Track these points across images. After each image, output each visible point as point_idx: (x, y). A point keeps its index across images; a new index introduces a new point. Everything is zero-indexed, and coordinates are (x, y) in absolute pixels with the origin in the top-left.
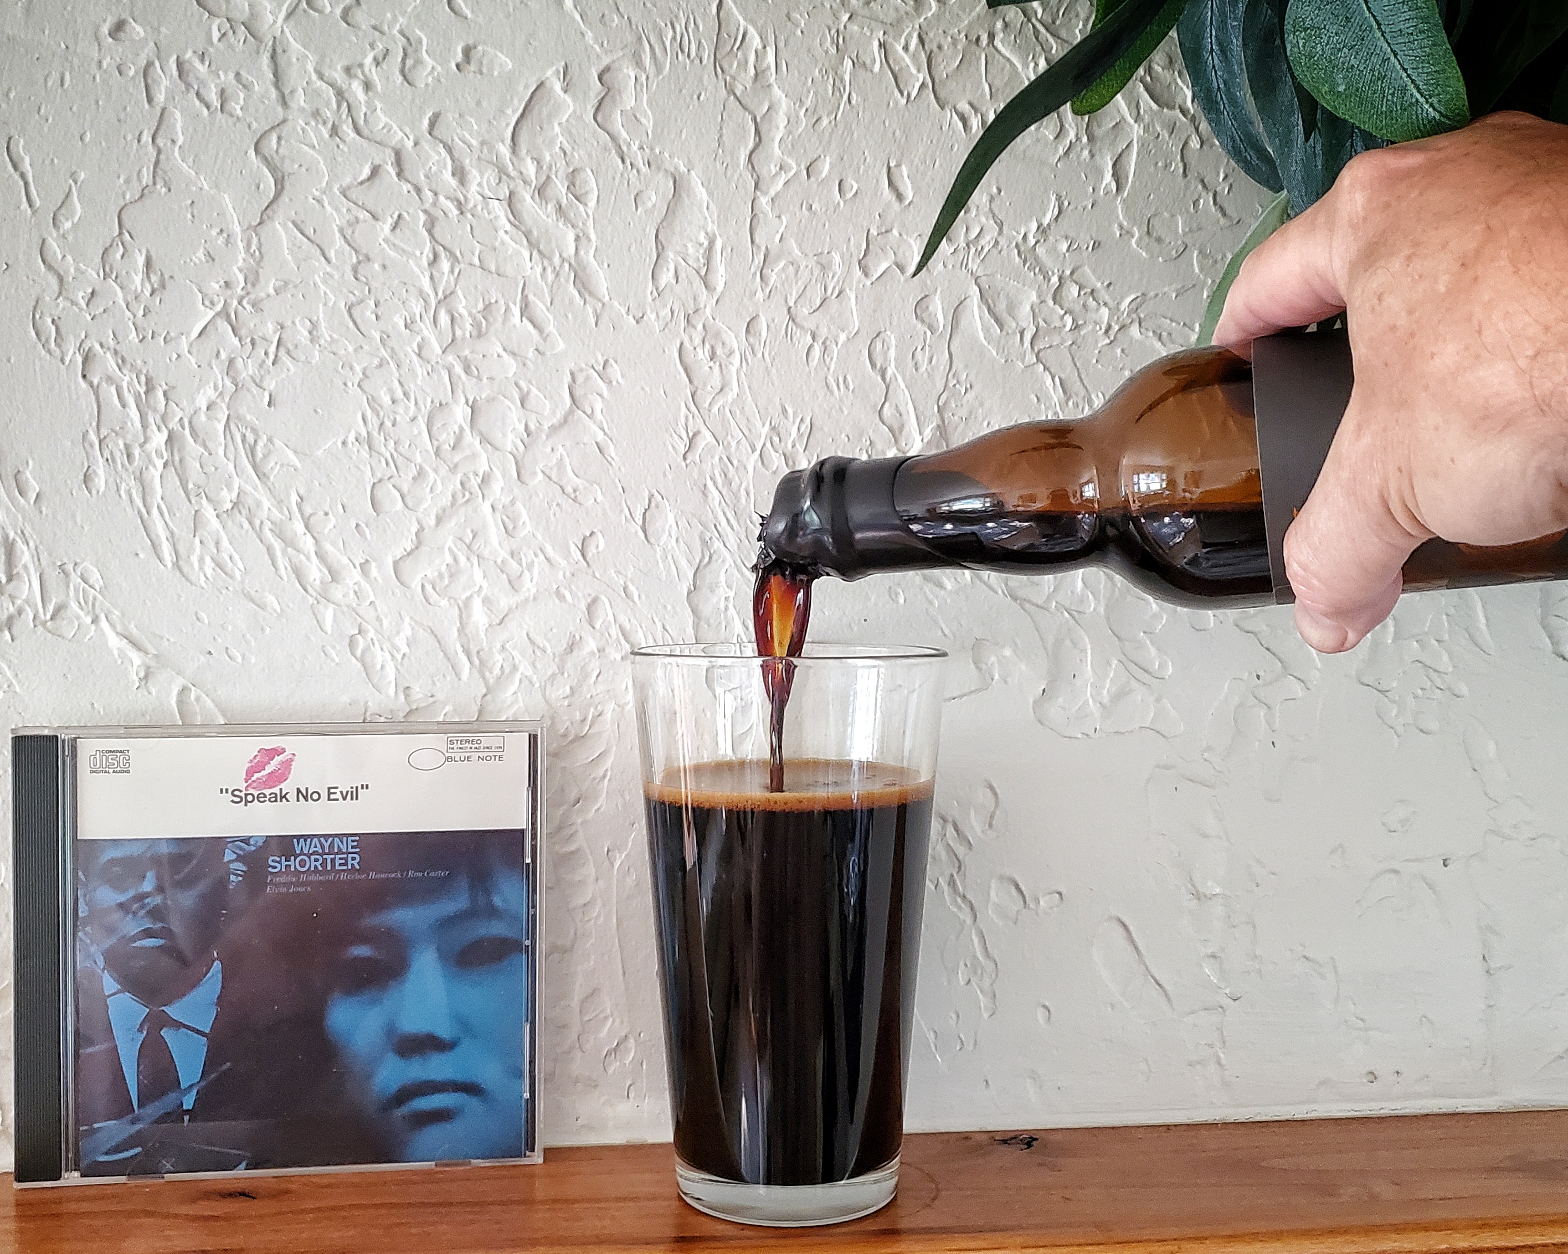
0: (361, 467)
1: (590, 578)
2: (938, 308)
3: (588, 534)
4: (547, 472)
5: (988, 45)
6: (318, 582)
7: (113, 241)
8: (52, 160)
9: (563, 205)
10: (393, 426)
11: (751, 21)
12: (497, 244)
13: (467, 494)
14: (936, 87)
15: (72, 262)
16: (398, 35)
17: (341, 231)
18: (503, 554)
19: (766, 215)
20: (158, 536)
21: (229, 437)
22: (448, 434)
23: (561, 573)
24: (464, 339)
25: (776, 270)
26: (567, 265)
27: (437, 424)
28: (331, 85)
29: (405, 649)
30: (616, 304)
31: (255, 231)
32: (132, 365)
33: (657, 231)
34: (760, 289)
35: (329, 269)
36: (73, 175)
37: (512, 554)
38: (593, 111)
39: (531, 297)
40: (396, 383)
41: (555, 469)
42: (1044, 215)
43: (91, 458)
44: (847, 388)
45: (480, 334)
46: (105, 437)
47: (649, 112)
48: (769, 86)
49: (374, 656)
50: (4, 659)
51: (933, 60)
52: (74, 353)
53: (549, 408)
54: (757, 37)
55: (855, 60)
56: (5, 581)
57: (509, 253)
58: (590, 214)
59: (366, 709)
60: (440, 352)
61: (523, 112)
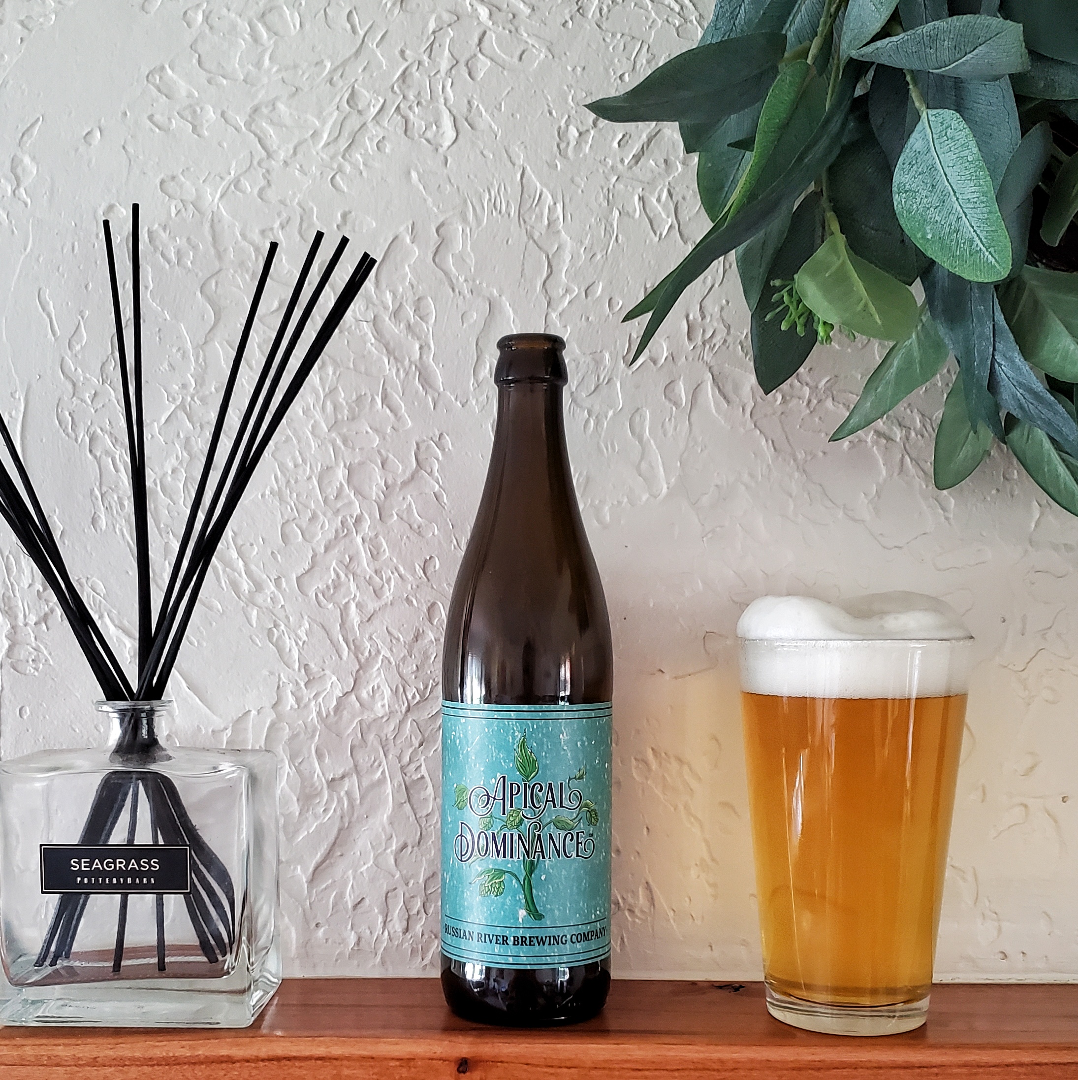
0: (275, 513)
1: (430, 589)
2: (682, 391)
3: (428, 558)
4: (400, 513)
6: (247, 592)
7: (108, 357)
8: (68, 304)
9: (412, 324)
10: (295, 483)
11: (546, 185)
12: (365, 353)
13: (346, 530)
14: (681, 228)
15: (81, 372)
16: (297, 207)
17: (259, 347)
18: (370, 572)
19: (556, 325)
21: (186, 492)
22: (333, 488)
23: (410, 585)
24: (343, 420)
26: (414, 367)
27: (326, 482)
28: (252, 244)
29: (305, 638)
31: (202, 349)
32: (122, 443)
33: (478, 339)
36: (81, 313)
37: (376, 572)
38: (432, 255)
39: (389, 390)
40: (297, 452)
41: (405, 512)
43: (96, 507)
44: (613, 449)
45: (353, 418)
46: (105, 492)
47: (472, 254)
48: (559, 232)
49: (285, 642)
50: (42, 642)
51: (679, 208)
52: (84, 435)
53: (402, 469)
54: (550, 197)
55: (621, 210)
56: (41, 590)
57: (374, 359)
58: (431, 330)
59: (280, 679)
60: (327, 431)
61: (384, 259)
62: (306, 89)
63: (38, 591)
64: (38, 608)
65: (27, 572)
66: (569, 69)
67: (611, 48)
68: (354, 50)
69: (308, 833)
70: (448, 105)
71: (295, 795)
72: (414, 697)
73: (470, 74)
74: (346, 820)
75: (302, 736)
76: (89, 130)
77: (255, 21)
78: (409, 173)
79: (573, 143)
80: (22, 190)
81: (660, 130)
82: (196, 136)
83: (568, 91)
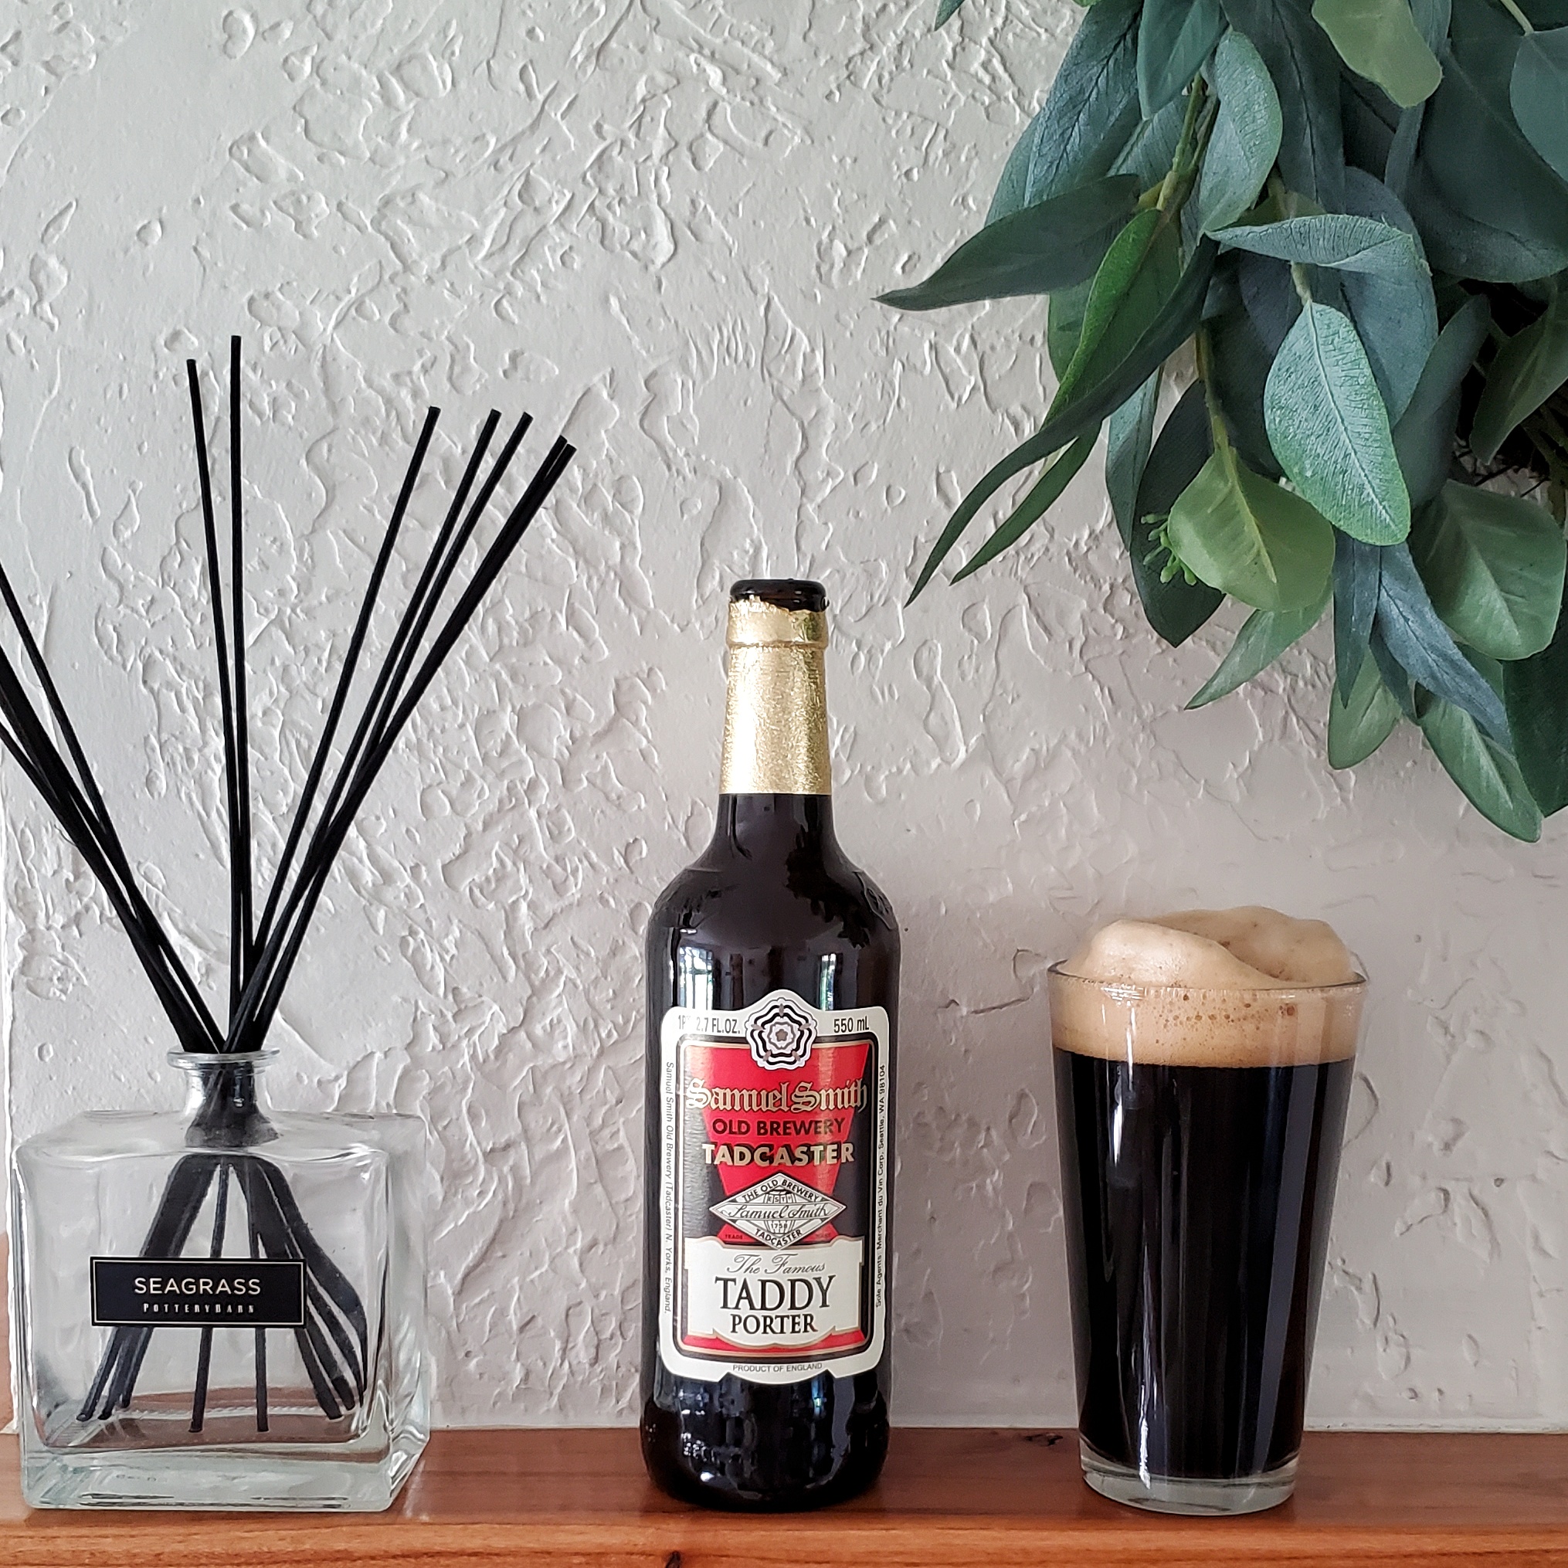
0: (413, 774)
1: (633, 883)
2: (986, 616)
3: (631, 841)
4: (592, 778)
5: (1043, 344)
6: (370, 884)
7: (173, 549)
8: (112, 471)
9: (609, 513)
10: (442, 732)
11: (800, 323)
12: (543, 552)
13: (513, 800)
14: (988, 389)
15: (131, 569)
16: (447, 342)
18: (547, 859)
19: (812, 521)
20: (217, 839)
21: (284, 742)
22: (495, 741)
23: (605, 879)
24: (511, 645)
26: (612, 575)
27: (485, 731)
28: (380, 394)
29: (453, 951)
30: (661, 612)
31: (308, 540)
32: (190, 671)
33: (703, 540)
36: (132, 485)
37: (557, 860)
38: (639, 417)
39: (577, 605)
40: (446, 691)
41: (600, 776)
42: (1098, 520)
43: (152, 762)
44: (892, 696)
45: (526, 642)
46: (166, 742)
47: (695, 418)
48: (818, 390)
49: (424, 956)
50: (72, 953)
51: (986, 362)
52: (135, 659)
53: (593, 716)
54: (806, 341)
55: (904, 359)
56: (72, 878)
57: (557, 560)
58: (637, 523)
59: (417, 1008)
60: (488, 660)
61: (570, 419)
62: (460, 174)
63: (67, 880)
64: (67, 905)
65: (51, 852)
66: (835, 159)
67: (894, 133)
68: (530, 121)
69: (456, 1226)
70: (663, 205)
71: (438, 1171)
72: (609, 1035)
73: (694, 162)
74: (511, 1206)
75: (448, 1089)
76: (146, 222)
77: (387, 73)
78: (607, 300)
79: (839, 265)
80: (46, 306)
82: (301, 237)
83: (832, 191)
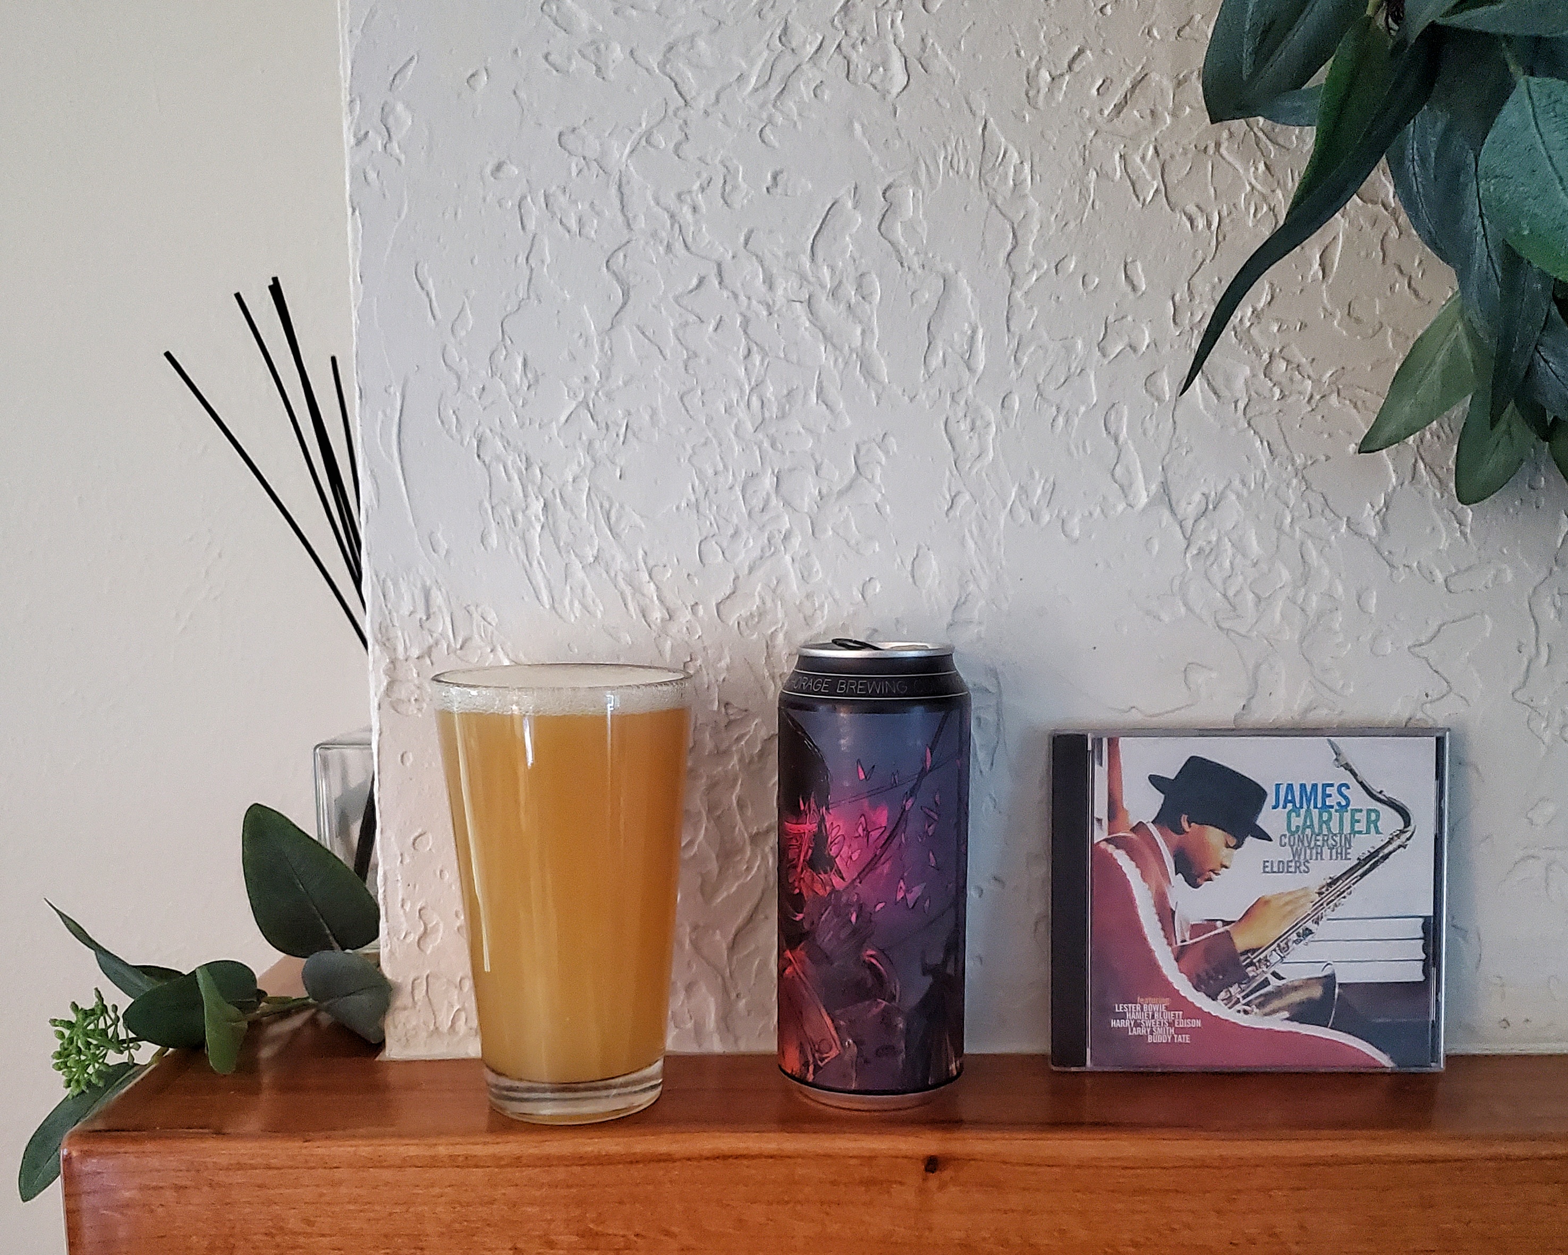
0: (691, 527)
1: (869, 615)
2: (1165, 384)
3: (867, 580)
4: (836, 528)
5: (1215, 153)
6: (659, 620)
7: (498, 345)
8: (450, 280)
9: (852, 304)
10: (715, 493)
11: (1012, 141)
12: (799, 339)
13: (773, 548)
14: (1168, 192)
15: (466, 363)
16: (719, 165)
17: (675, 331)
18: (800, 596)
19: (1020, 305)
20: (539, 585)
21: (589, 502)
22: (758, 499)
23: (846, 612)
24: (771, 418)
25: (1027, 353)
26: (855, 356)
27: (750, 491)
28: (665, 209)
29: (725, 673)
30: (894, 386)
31: (608, 335)
32: (515, 447)
33: (929, 324)
34: (1014, 371)
35: (665, 365)
36: (466, 292)
37: (807, 597)
38: (877, 223)
39: (825, 382)
40: (718, 457)
41: (842, 526)
42: (1259, 300)
43: (486, 522)
44: (1085, 451)
45: (783, 416)
46: (496, 505)
47: (925, 223)
48: (1025, 196)
49: (702, 678)
50: (426, 678)
51: (1167, 169)
52: (471, 437)
53: (839, 475)
54: (1016, 154)
55: (1098, 168)
56: (424, 618)
57: (808, 346)
58: (874, 311)
59: (696, 720)
60: (752, 431)
61: (821, 227)
62: (731, 23)
63: (421, 619)
64: (420, 637)
65: (407, 597)
69: (728, 894)
70: (897, 42)
71: (714, 851)
73: (924, 6)
75: (721, 785)
76: (474, 71)
78: (851, 123)
79: (1044, 90)
80: (395, 145)
81: (1146, 75)
82: (601, 80)
83: (1040, 27)
